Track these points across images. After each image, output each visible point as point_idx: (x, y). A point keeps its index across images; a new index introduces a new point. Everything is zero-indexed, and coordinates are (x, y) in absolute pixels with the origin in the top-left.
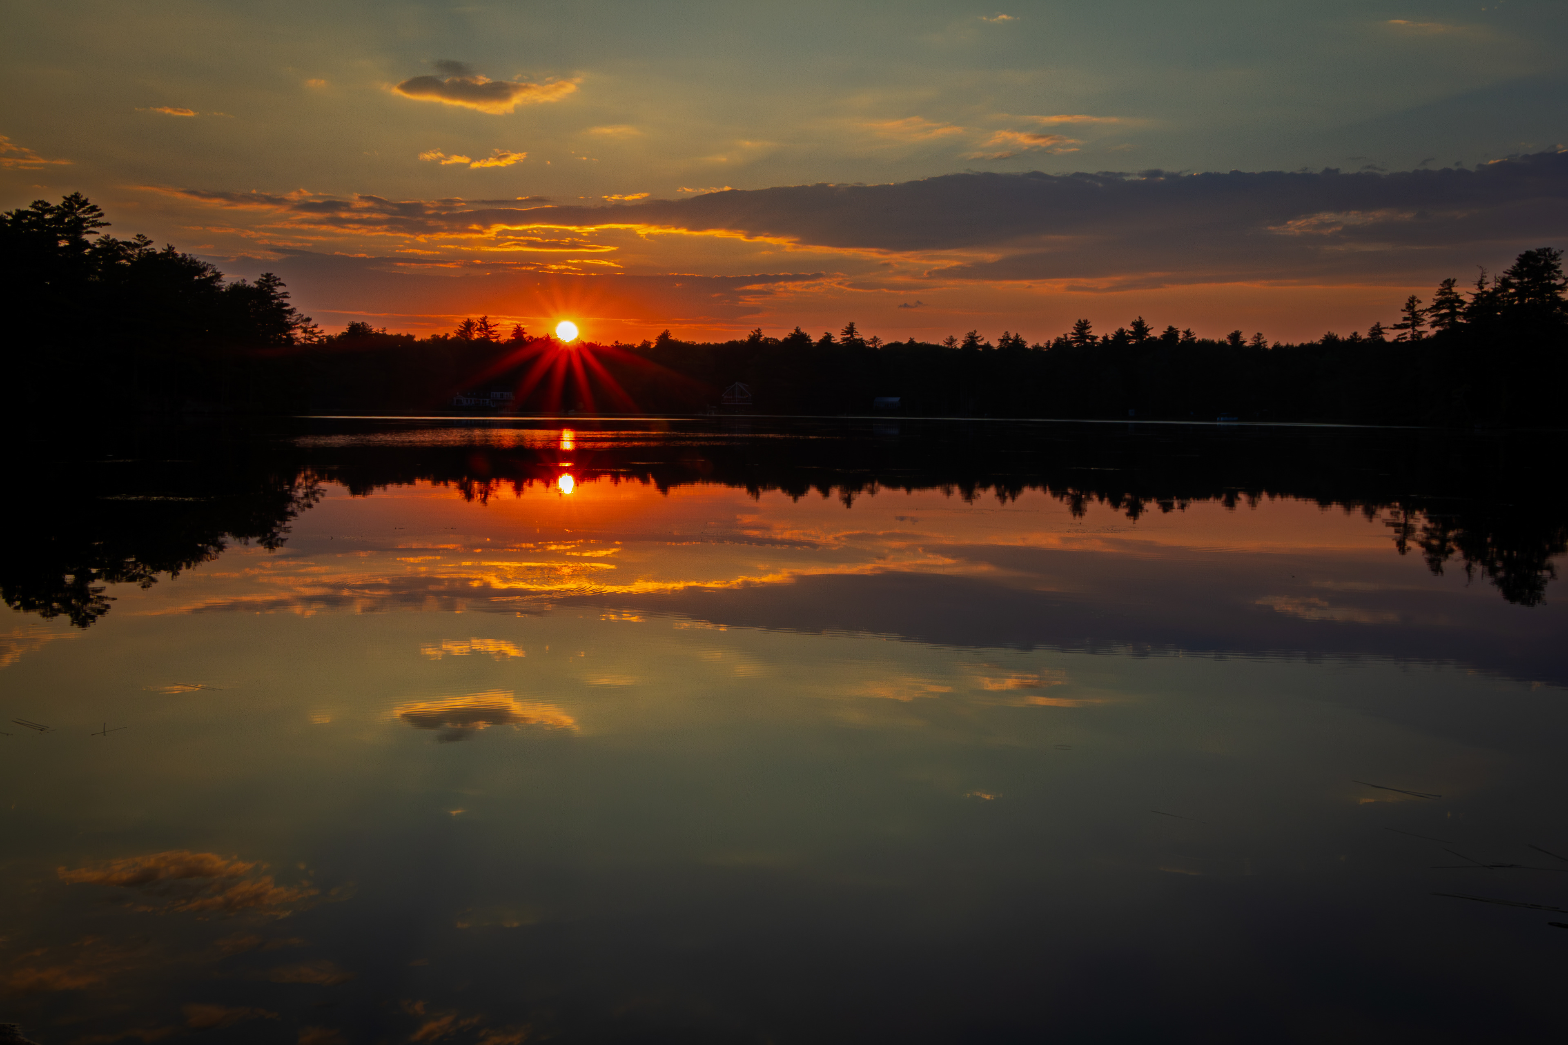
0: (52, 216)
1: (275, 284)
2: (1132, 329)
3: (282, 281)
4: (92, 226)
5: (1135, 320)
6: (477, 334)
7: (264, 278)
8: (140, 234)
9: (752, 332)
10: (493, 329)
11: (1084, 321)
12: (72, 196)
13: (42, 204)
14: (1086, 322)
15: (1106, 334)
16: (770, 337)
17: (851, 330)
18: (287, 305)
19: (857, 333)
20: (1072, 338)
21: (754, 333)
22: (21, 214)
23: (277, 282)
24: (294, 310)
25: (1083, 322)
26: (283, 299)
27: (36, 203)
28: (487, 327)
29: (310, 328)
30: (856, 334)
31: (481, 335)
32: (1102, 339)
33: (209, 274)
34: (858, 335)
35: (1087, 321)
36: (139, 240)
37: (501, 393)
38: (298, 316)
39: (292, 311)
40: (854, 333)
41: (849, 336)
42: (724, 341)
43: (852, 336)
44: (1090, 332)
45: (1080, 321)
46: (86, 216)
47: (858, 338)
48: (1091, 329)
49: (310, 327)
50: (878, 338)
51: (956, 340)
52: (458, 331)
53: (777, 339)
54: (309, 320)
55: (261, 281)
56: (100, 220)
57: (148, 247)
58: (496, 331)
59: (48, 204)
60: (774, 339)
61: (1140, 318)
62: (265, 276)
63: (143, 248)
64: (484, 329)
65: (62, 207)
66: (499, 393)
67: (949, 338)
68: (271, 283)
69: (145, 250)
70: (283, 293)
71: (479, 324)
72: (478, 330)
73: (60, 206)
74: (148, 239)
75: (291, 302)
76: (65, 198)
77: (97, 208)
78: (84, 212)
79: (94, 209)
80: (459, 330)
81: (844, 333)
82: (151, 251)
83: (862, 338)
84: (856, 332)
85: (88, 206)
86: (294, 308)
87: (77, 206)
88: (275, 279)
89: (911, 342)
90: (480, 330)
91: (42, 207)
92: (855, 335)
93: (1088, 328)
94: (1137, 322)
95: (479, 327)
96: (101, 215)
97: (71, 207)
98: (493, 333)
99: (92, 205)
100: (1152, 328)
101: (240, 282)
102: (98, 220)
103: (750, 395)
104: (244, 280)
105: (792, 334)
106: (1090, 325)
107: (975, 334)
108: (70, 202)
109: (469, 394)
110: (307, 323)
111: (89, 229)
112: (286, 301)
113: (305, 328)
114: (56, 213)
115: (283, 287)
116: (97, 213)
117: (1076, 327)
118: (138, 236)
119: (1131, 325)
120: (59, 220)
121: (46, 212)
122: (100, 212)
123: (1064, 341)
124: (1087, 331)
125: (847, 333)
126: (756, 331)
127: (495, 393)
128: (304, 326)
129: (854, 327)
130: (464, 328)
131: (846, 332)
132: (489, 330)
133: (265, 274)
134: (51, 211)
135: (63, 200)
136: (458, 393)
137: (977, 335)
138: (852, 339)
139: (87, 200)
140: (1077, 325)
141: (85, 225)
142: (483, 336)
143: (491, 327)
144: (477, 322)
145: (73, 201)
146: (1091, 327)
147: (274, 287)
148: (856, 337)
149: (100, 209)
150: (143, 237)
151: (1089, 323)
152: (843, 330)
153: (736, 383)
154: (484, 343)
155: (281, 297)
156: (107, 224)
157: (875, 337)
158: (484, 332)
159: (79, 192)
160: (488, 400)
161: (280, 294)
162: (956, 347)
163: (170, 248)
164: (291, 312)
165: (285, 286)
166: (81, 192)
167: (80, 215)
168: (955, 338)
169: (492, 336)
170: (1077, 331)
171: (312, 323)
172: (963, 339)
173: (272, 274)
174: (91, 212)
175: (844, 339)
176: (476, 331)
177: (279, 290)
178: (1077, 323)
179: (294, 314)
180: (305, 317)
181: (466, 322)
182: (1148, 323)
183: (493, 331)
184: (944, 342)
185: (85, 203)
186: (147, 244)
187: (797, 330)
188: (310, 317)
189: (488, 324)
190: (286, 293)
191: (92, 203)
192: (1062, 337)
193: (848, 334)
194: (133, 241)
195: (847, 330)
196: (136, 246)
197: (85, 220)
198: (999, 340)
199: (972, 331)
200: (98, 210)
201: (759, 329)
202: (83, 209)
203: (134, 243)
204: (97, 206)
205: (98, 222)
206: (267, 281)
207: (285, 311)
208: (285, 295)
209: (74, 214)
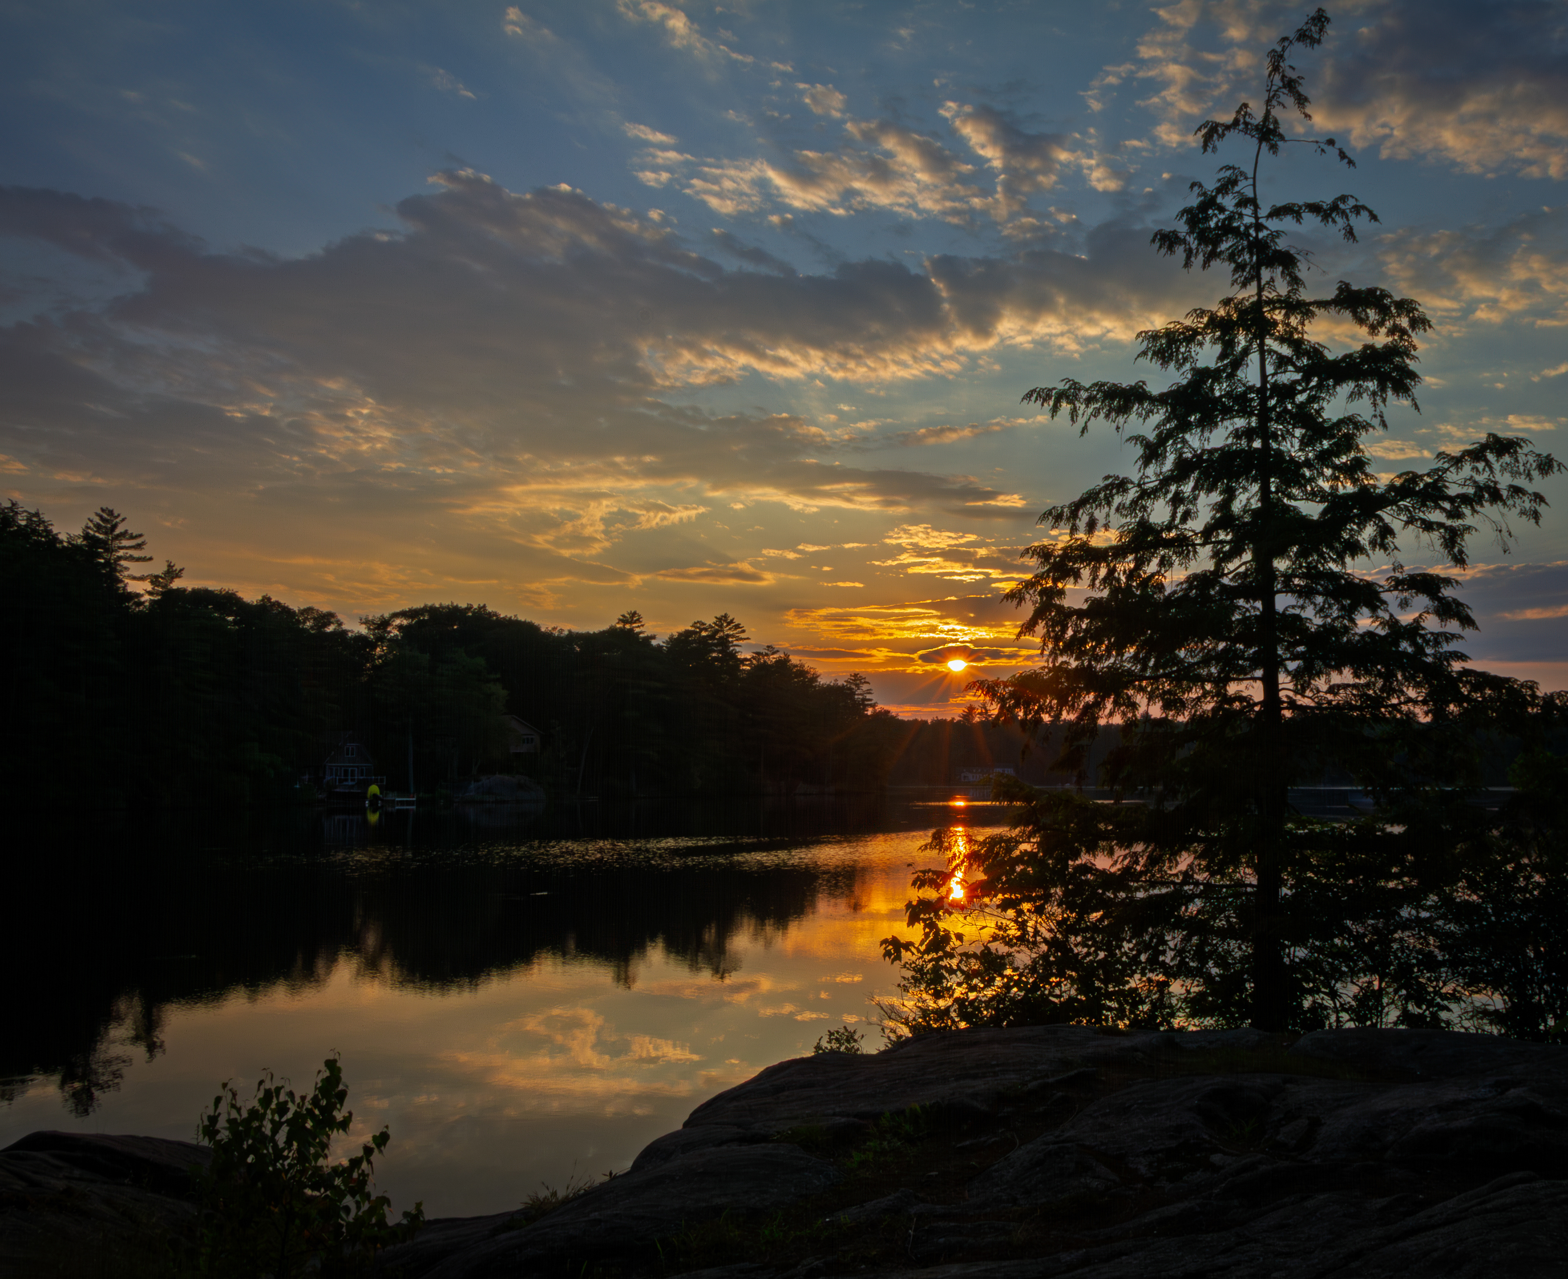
0: (708, 633)
3: (867, 680)
4: (736, 640)
6: (978, 717)
7: (853, 678)
8: (769, 645)
10: (992, 712)
12: (722, 616)
13: (700, 623)
22: (687, 633)
24: (875, 704)
27: (696, 623)
33: (810, 676)
36: (768, 650)
46: (732, 633)
52: (962, 715)
56: (742, 636)
57: (775, 656)
59: (703, 624)
62: (853, 676)
63: (771, 656)
64: (984, 712)
65: (714, 625)
66: (1003, 769)
69: (772, 658)
70: (868, 690)
72: (979, 714)
73: (712, 624)
74: (774, 649)
75: (873, 697)
76: (717, 618)
78: (730, 629)
79: (737, 626)
82: (776, 659)
85: (733, 624)
86: (875, 702)
87: (725, 625)
90: (981, 713)
91: (700, 625)
95: (980, 711)
96: (743, 631)
97: (721, 626)
102: (739, 635)
108: (720, 622)
109: (975, 770)
111: (735, 643)
112: (868, 696)
114: (710, 631)
116: (740, 630)
118: (768, 647)
120: (713, 636)
121: (701, 630)
122: (743, 628)
127: (999, 769)
132: (989, 713)
134: (706, 630)
135: (715, 620)
139: (733, 619)
141: (731, 639)
142: (984, 719)
143: (990, 711)
144: (978, 707)
145: (722, 620)
149: (743, 626)
150: (772, 647)
156: (747, 638)
158: (985, 716)
163: (785, 655)
164: (872, 706)
166: (729, 613)
167: (727, 631)
169: (991, 718)
174: (736, 629)
176: (977, 714)
177: (865, 687)
179: (875, 708)
181: (969, 707)
185: (732, 621)
186: (773, 653)
189: (988, 708)
190: (870, 689)
191: (736, 622)
194: (764, 651)
196: (767, 655)
197: (732, 636)
200: (741, 627)
202: (730, 626)
204: (740, 624)
207: (868, 705)
208: (869, 692)
209: (723, 631)
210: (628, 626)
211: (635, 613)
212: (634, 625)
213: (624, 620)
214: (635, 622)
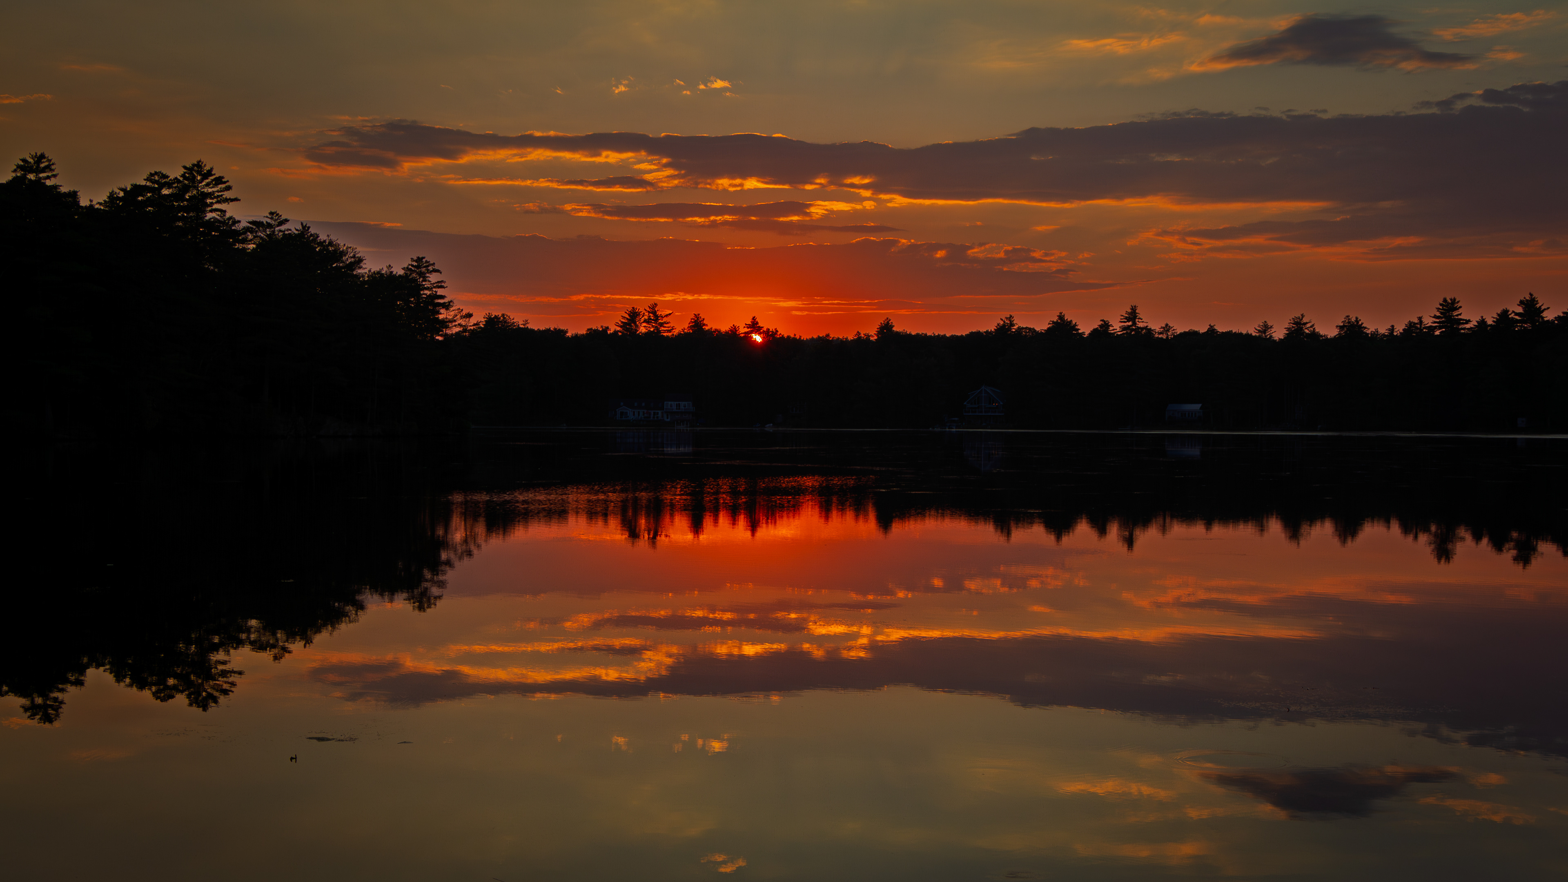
0: (171, 190)
1: (428, 270)
2: (1520, 310)
3: (436, 267)
4: (218, 202)
5: (1525, 298)
6: (644, 327)
7: (415, 264)
8: (273, 211)
9: (1001, 319)
10: (665, 320)
11: (1451, 300)
12: (194, 165)
13: (158, 176)
14: (1454, 301)
15: (1482, 317)
16: (1024, 327)
17: (1133, 316)
18: (442, 297)
19: (1142, 319)
20: (1435, 322)
21: (1004, 322)
22: (138, 189)
23: (430, 268)
24: (451, 304)
25: (1450, 302)
26: (436, 290)
27: (152, 175)
28: (657, 318)
29: (470, 326)
30: (1140, 321)
31: (649, 327)
32: (1476, 324)
33: (348, 259)
34: (1143, 322)
35: (1455, 299)
36: (272, 218)
37: (677, 403)
38: (456, 311)
39: (449, 305)
40: (1137, 320)
41: (1130, 323)
42: (964, 332)
43: (1134, 324)
44: (1460, 314)
45: (1445, 300)
46: (210, 190)
47: (1142, 326)
48: (1460, 311)
49: (471, 324)
50: (1171, 326)
51: (1271, 327)
52: (620, 323)
53: (1033, 329)
54: (469, 316)
55: (410, 267)
56: (227, 195)
57: (283, 228)
58: (668, 323)
59: (165, 177)
60: (1030, 329)
61: (1531, 295)
62: (416, 261)
63: (277, 229)
64: (653, 320)
65: (181, 179)
66: (675, 403)
67: (1262, 324)
68: (423, 270)
69: (280, 231)
70: (438, 282)
71: (647, 314)
72: (645, 321)
73: (179, 177)
74: (283, 217)
75: (448, 293)
76: (185, 167)
77: (223, 180)
78: (208, 185)
79: (219, 181)
80: (622, 322)
81: (1124, 320)
82: (286, 232)
83: (1147, 326)
84: (1139, 319)
85: (212, 178)
86: (451, 301)
87: (199, 178)
88: (429, 264)
89: (1212, 330)
90: (647, 321)
91: (159, 179)
92: (1138, 321)
93: (1456, 309)
94: (1527, 300)
95: (646, 318)
96: (228, 188)
97: (193, 180)
98: (665, 325)
99: (217, 176)
100: (1548, 308)
101: (385, 269)
102: (224, 195)
103: (1001, 403)
104: (390, 266)
105: (1053, 322)
106: (1459, 304)
107: (1302, 319)
108: (191, 173)
109: (636, 404)
110: (467, 319)
111: (216, 206)
112: (440, 292)
113: (464, 326)
114: (175, 187)
115: (439, 274)
116: (223, 186)
117: (1441, 307)
118: (272, 213)
119: (1518, 305)
120: (179, 196)
121: (162, 186)
122: (227, 184)
123: (1419, 326)
124: (1455, 313)
125: (1128, 319)
126: (1007, 318)
127: (670, 403)
128: (463, 323)
129: (1137, 311)
130: (627, 319)
131: (1126, 318)
132: (660, 321)
133: (415, 258)
134: (169, 185)
135: (183, 171)
136: (622, 404)
137: (1305, 320)
138: (1134, 327)
139: (212, 169)
140: (1441, 305)
141: (209, 201)
142: (652, 329)
143: (662, 317)
144: (645, 311)
145: (195, 171)
146: (1461, 307)
147: (427, 275)
148: (1141, 325)
149: (228, 181)
150: (278, 215)
151: (1458, 302)
152: (1122, 316)
153: (983, 387)
154: (654, 337)
155: (435, 287)
156: (236, 200)
157: (1167, 325)
158: (654, 324)
159: (202, 161)
160: (660, 412)
161: (434, 284)
162: (1271, 337)
163: (304, 227)
164: (447, 306)
165: (441, 273)
166: (204, 160)
167: (203, 188)
168: (1270, 324)
169: (663, 329)
170: (1441, 313)
171: (472, 320)
172: (1287, 327)
173: (424, 258)
174: (216, 185)
175: (1124, 328)
176: (643, 322)
177: (433, 278)
178: (1441, 302)
179: (452, 309)
180: (464, 313)
181: (630, 312)
182: (1541, 302)
183: (665, 323)
184: (1256, 329)
185: (209, 173)
186: (281, 223)
187: (1061, 317)
188: (471, 312)
189: (659, 313)
190: (442, 281)
191: (217, 173)
192: (1416, 321)
193: (1128, 321)
194: (265, 220)
195: (1127, 315)
196: (269, 225)
197: (210, 195)
198: (1337, 326)
199: (1299, 315)
200: (225, 183)
201: (1011, 316)
202: (207, 181)
203: (267, 222)
204: (223, 178)
205: (224, 196)
206: (418, 267)
207: (440, 304)
208: (440, 285)
209: (196, 188)
210: (31, 176)
211: (42, 156)
212: (41, 175)
213: (25, 167)
214: (43, 170)
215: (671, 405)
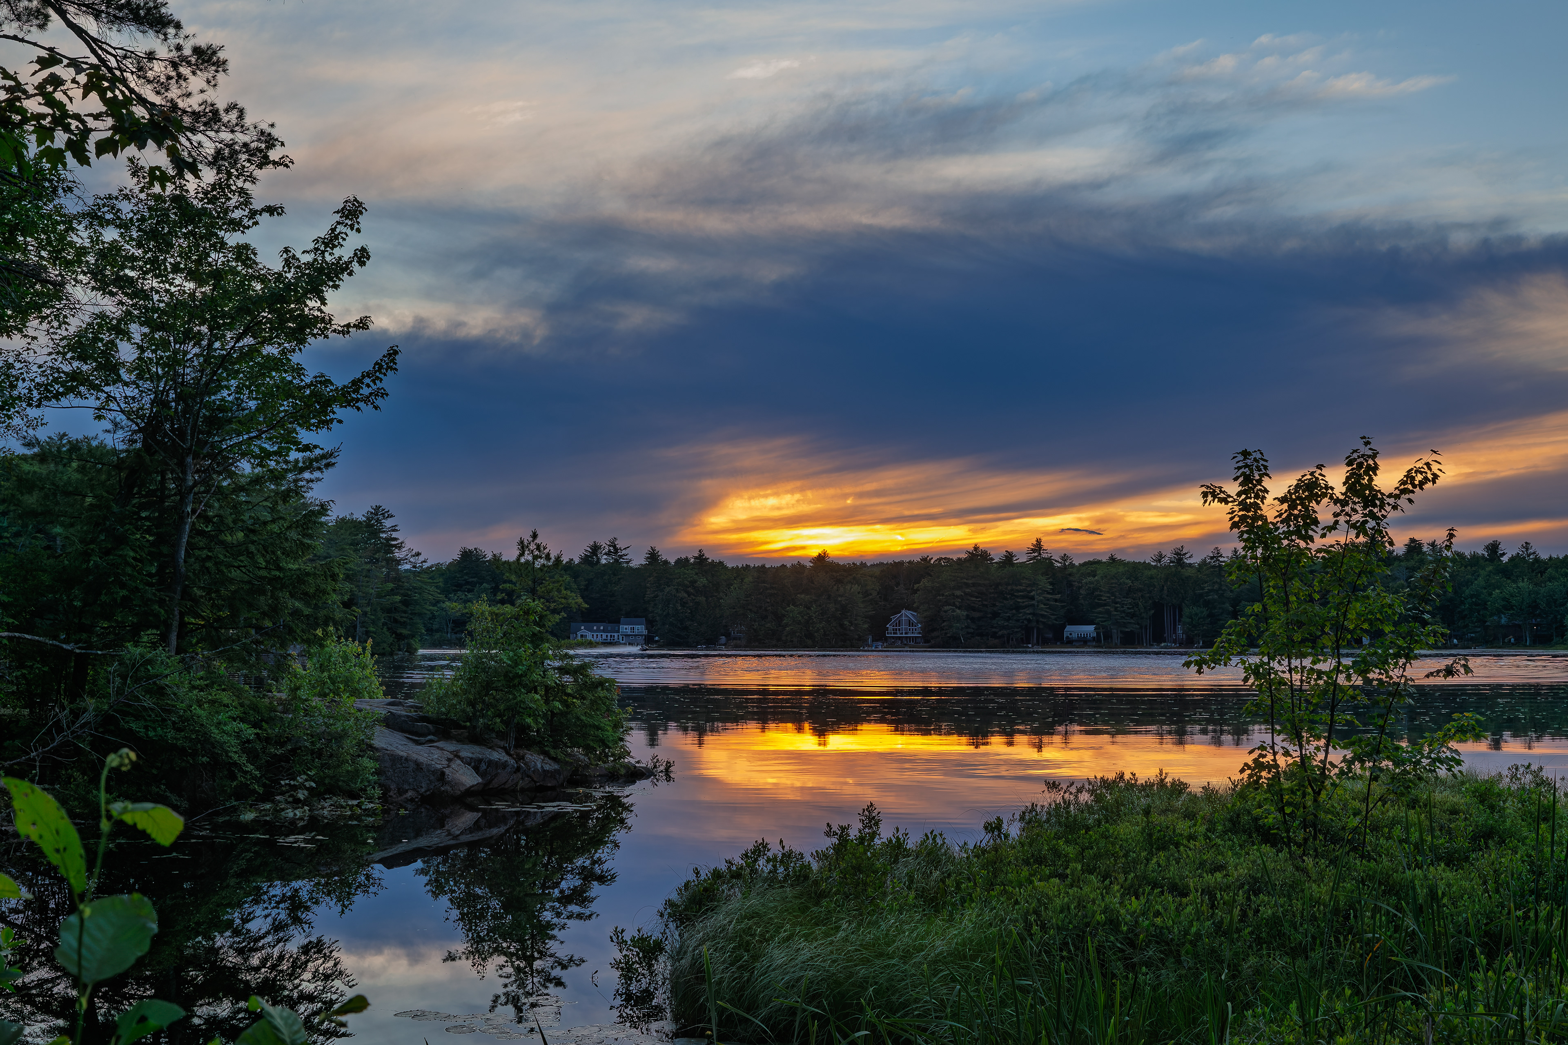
17: (1038, 548)
18: (395, 539)
19: (1045, 550)
28: (616, 550)
29: (420, 564)
31: (610, 559)
34: (1046, 553)
37: (632, 626)
38: (407, 551)
39: (401, 546)
41: (1036, 554)
43: (1040, 554)
47: (1046, 557)
50: (1069, 556)
53: (951, 559)
58: (627, 555)
60: (948, 559)
71: (607, 547)
80: (585, 555)
81: (1030, 551)
83: (1050, 557)
89: (1112, 559)
92: (1043, 552)
98: (624, 557)
101: (348, 516)
103: (920, 626)
104: (351, 513)
105: (969, 550)
107: (1182, 551)
110: (417, 558)
113: (414, 563)
129: (1041, 544)
130: (589, 552)
131: (1032, 549)
136: (582, 627)
138: (1038, 557)
148: (1044, 555)
152: (1029, 547)
153: (903, 612)
154: (614, 568)
157: (1065, 554)
160: (616, 635)
171: (421, 558)
175: (1030, 559)
180: (414, 553)
184: (1150, 559)
187: (976, 548)
188: (420, 552)
193: (1034, 552)
215: (625, 628)
